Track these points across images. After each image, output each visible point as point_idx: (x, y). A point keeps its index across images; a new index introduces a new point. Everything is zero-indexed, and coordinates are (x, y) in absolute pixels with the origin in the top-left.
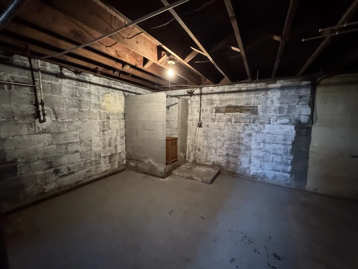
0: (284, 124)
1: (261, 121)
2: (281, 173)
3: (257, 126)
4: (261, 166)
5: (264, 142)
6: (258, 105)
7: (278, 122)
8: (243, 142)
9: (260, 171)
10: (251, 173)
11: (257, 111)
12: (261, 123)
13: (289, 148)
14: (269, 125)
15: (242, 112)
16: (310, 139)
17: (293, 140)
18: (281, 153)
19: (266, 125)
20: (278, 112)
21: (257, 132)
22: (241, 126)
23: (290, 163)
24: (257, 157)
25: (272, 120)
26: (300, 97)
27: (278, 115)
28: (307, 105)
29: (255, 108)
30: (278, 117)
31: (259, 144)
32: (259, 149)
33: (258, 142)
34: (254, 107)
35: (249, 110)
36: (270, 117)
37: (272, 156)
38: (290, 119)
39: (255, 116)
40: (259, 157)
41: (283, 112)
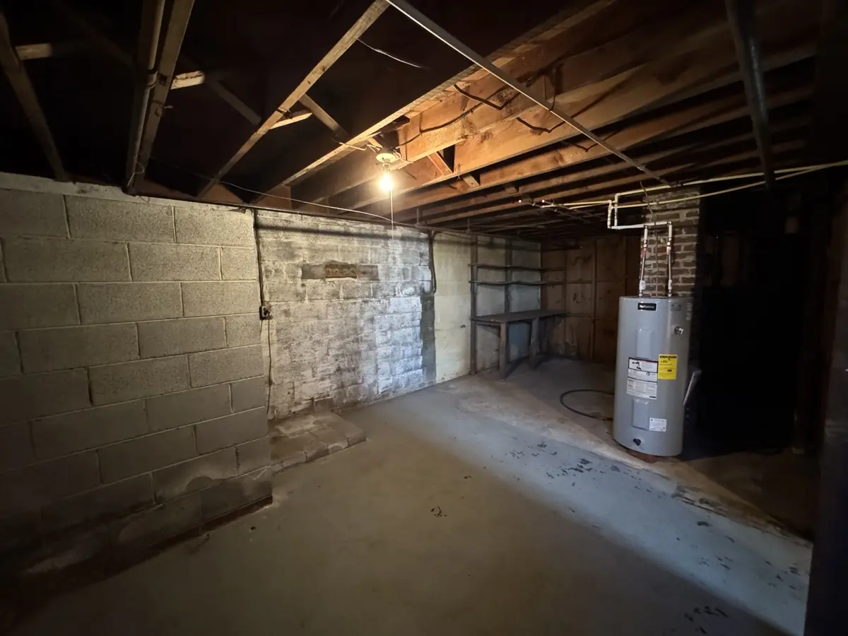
0: (410, 295)
1: (384, 292)
2: (414, 372)
3: (379, 301)
4: (391, 372)
5: (391, 328)
6: (378, 264)
7: (403, 292)
8: (363, 335)
9: (391, 381)
10: (380, 391)
11: (377, 274)
12: (385, 296)
13: (418, 331)
14: (395, 299)
15: (355, 277)
16: (434, 312)
17: (421, 317)
18: (411, 340)
19: (391, 299)
20: (402, 276)
21: (381, 313)
22: (357, 304)
23: (420, 353)
24: (385, 358)
25: (396, 288)
26: (421, 255)
27: (403, 281)
28: (428, 267)
29: (374, 269)
30: (403, 284)
31: (386, 333)
32: (386, 342)
33: (384, 330)
34: (373, 266)
35: (364, 273)
36: (394, 285)
37: (402, 348)
38: (415, 287)
39: (375, 284)
40: (388, 357)
41: (408, 277)
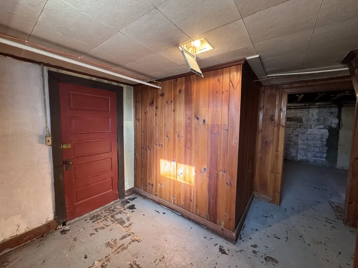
0: (321, 129)
1: (305, 126)
2: (319, 159)
3: (302, 129)
4: (305, 155)
5: (307, 139)
6: (303, 117)
7: (316, 127)
8: (292, 139)
9: (305, 158)
10: (298, 159)
11: (302, 120)
12: (305, 128)
13: (324, 143)
14: (311, 129)
15: (291, 121)
16: (338, 137)
17: (327, 138)
18: (319, 146)
19: (308, 129)
20: (317, 121)
21: (302, 133)
22: (291, 130)
23: (325, 152)
24: (302, 149)
25: (312, 126)
26: (331, 113)
27: (317, 123)
28: (336, 118)
30: (317, 124)
31: (304, 141)
32: (304, 144)
33: (303, 139)
34: (300, 118)
35: (296, 120)
36: (311, 124)
37: (313, 148)
38: (325, 126)
39: (300, 124)
40: (304, 149)
41: (320, 121)
